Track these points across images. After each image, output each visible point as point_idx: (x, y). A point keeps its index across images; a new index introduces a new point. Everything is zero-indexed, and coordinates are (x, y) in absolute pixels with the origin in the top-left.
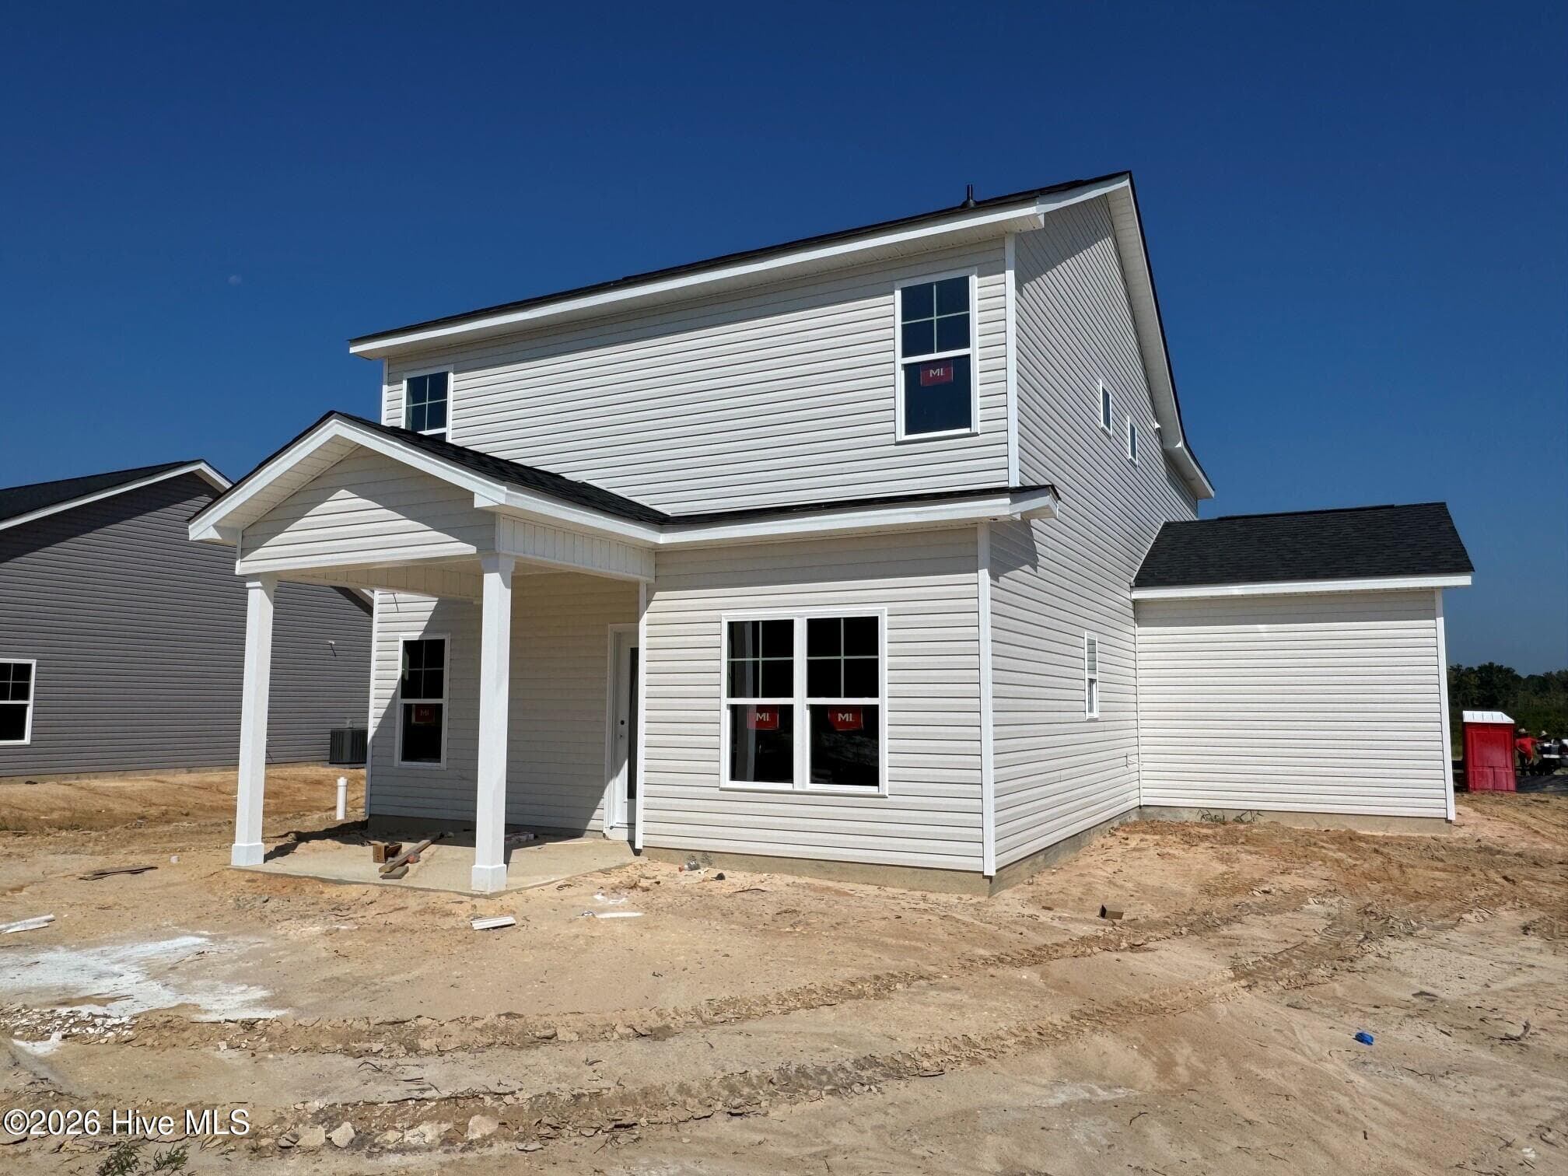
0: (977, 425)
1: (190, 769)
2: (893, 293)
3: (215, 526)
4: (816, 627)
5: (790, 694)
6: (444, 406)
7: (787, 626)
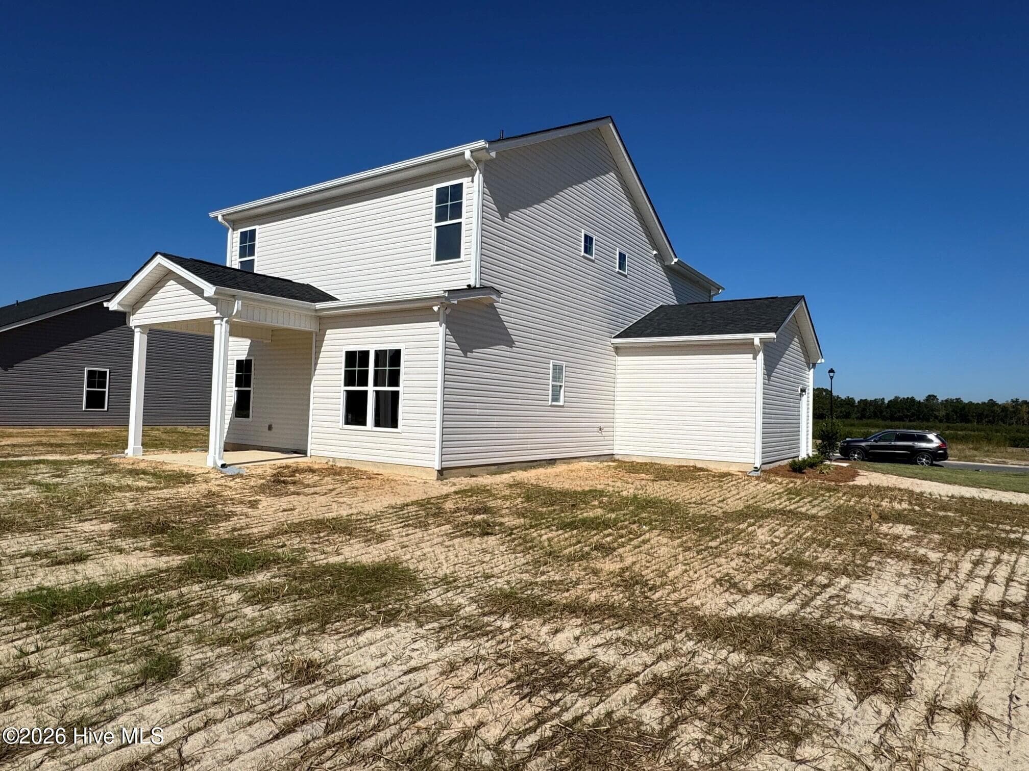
0: (463, 257)
1: (188, 426)
2: (433, 191)
3: (119, 304)
4: (378, 354)
5: (367, 385)
6: (254, 245)
7: (367, 353)
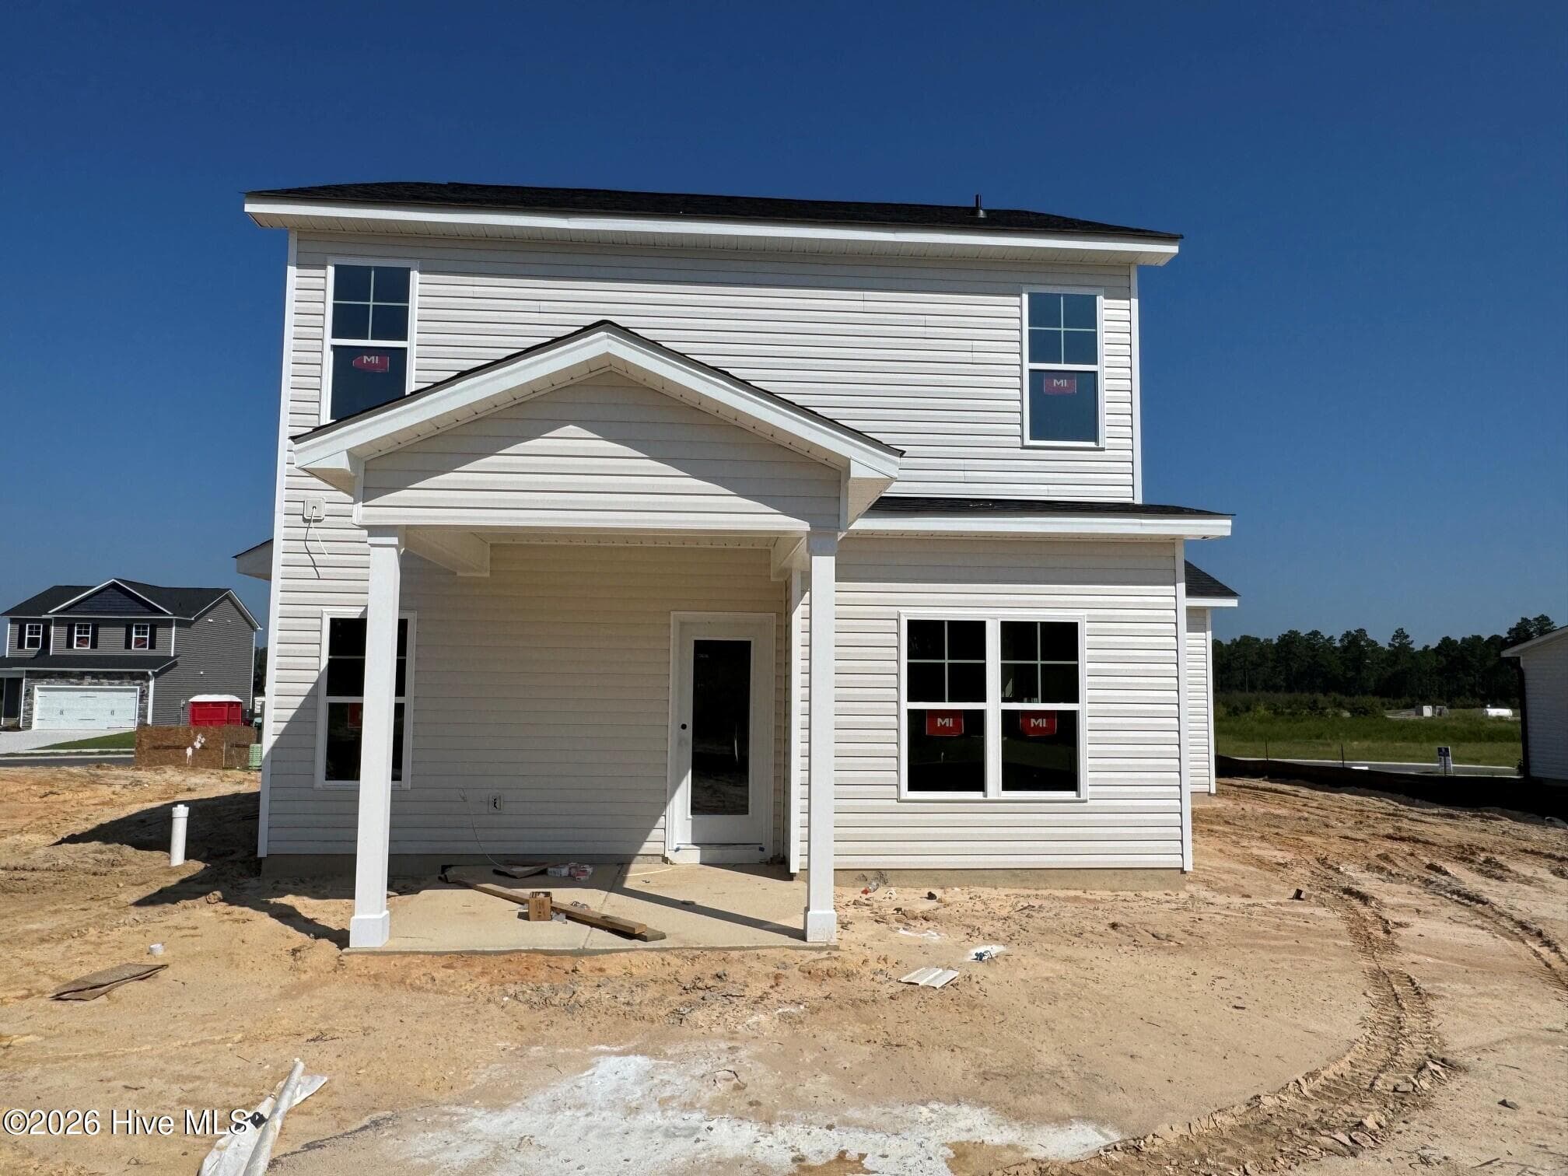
0: (1102, 441)
2: (1019, 295)
3: (349, 451)
4: (1010, 630)
5: (983, 699)
7: (980, 627)
